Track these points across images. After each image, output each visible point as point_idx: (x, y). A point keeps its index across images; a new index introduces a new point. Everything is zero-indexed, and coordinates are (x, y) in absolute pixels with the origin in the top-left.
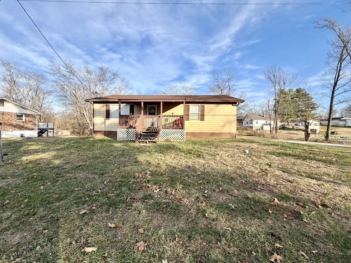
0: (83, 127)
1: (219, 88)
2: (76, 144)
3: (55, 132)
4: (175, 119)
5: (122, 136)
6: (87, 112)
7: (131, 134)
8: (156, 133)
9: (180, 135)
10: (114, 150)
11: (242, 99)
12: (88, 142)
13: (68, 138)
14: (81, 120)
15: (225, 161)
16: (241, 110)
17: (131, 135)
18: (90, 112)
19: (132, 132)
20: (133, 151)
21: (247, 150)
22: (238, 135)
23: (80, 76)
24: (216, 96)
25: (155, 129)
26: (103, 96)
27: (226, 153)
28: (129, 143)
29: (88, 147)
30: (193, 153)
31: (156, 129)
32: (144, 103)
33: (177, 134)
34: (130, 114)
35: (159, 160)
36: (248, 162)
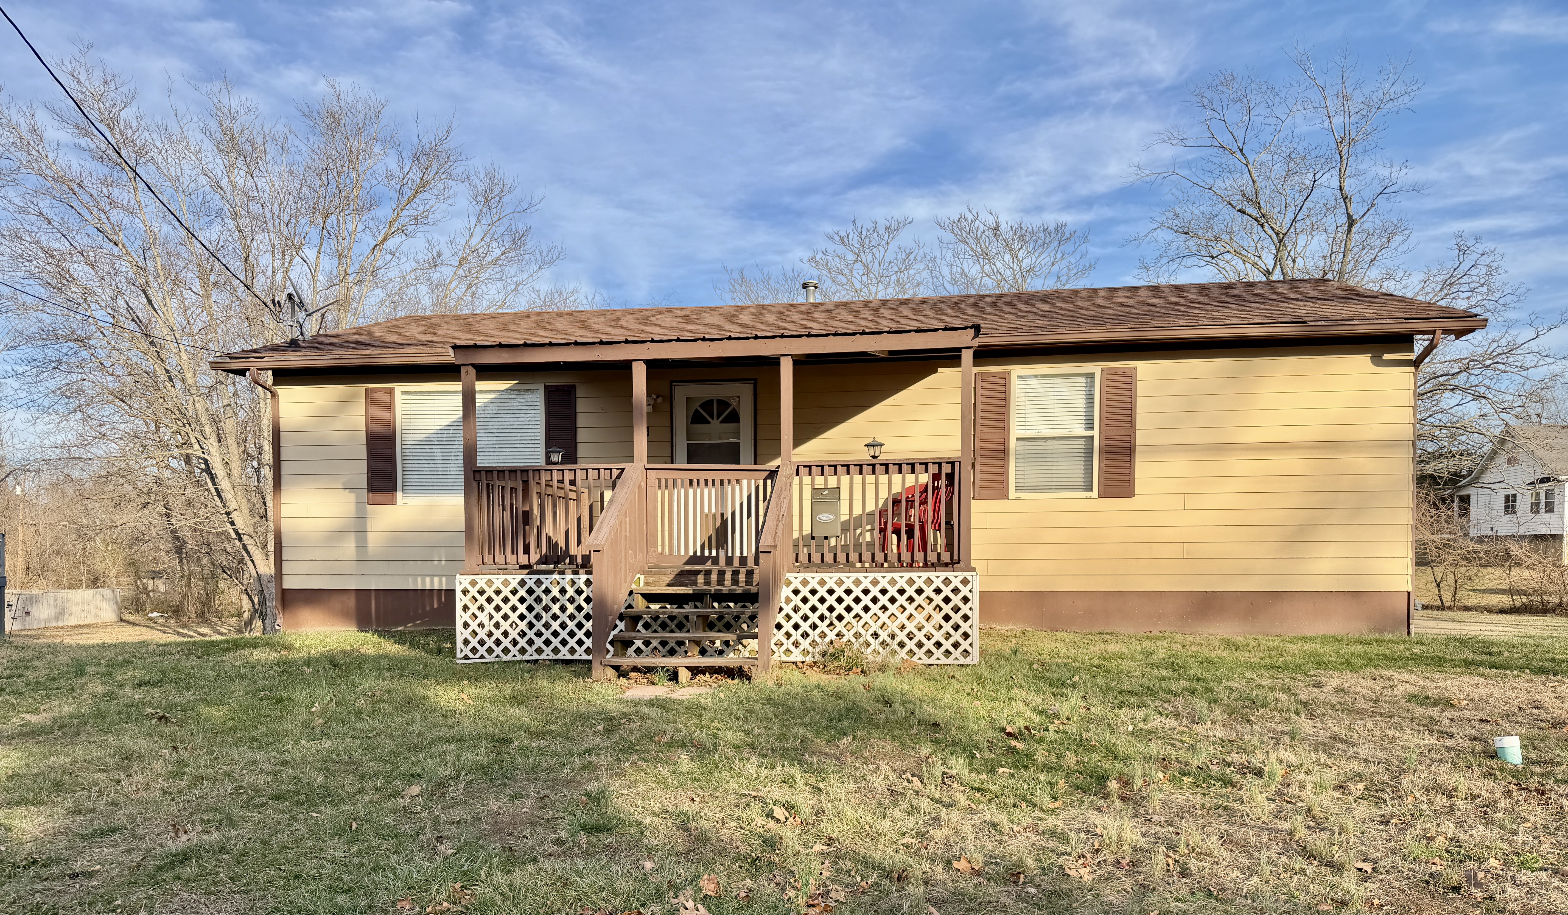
0: (205, 561)
1: (1261, 220)
2: (156, 693)
3: (13, 601)
4: (897, 489)
5: (489, 626)
6: (233, 446)
7: (555, 608)
8: (750, 598)
9: (938, 618)
10: (435, 733)
11: (1461, 304)
12: (242, 677)
13: (104, 646)
14: (190, 513)
15: (1319, 825)
16: (1449, 400)
17: (555, 617)
18: (251, 449)
19: (564, 600)
20: (572, 740)
21: (1509, 734)
22: (1425, 607)
23: (175, 181)
24: (1231, 286)
25: (736, 573)
26: (344, 326)
27: (1323, 758)
28: (545, 684)
29: (245, 711)
30: (1040, 756)
31: (750, 573)
32: (652, 365)
33: (910, 608)
34: (549, 461)
35: (770, 815)
36: (1520, 838)
